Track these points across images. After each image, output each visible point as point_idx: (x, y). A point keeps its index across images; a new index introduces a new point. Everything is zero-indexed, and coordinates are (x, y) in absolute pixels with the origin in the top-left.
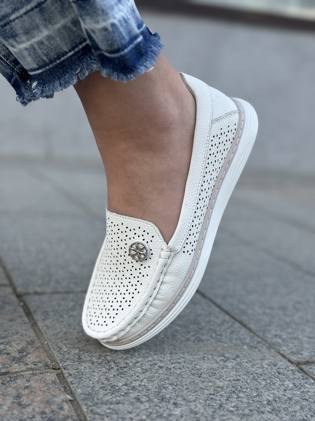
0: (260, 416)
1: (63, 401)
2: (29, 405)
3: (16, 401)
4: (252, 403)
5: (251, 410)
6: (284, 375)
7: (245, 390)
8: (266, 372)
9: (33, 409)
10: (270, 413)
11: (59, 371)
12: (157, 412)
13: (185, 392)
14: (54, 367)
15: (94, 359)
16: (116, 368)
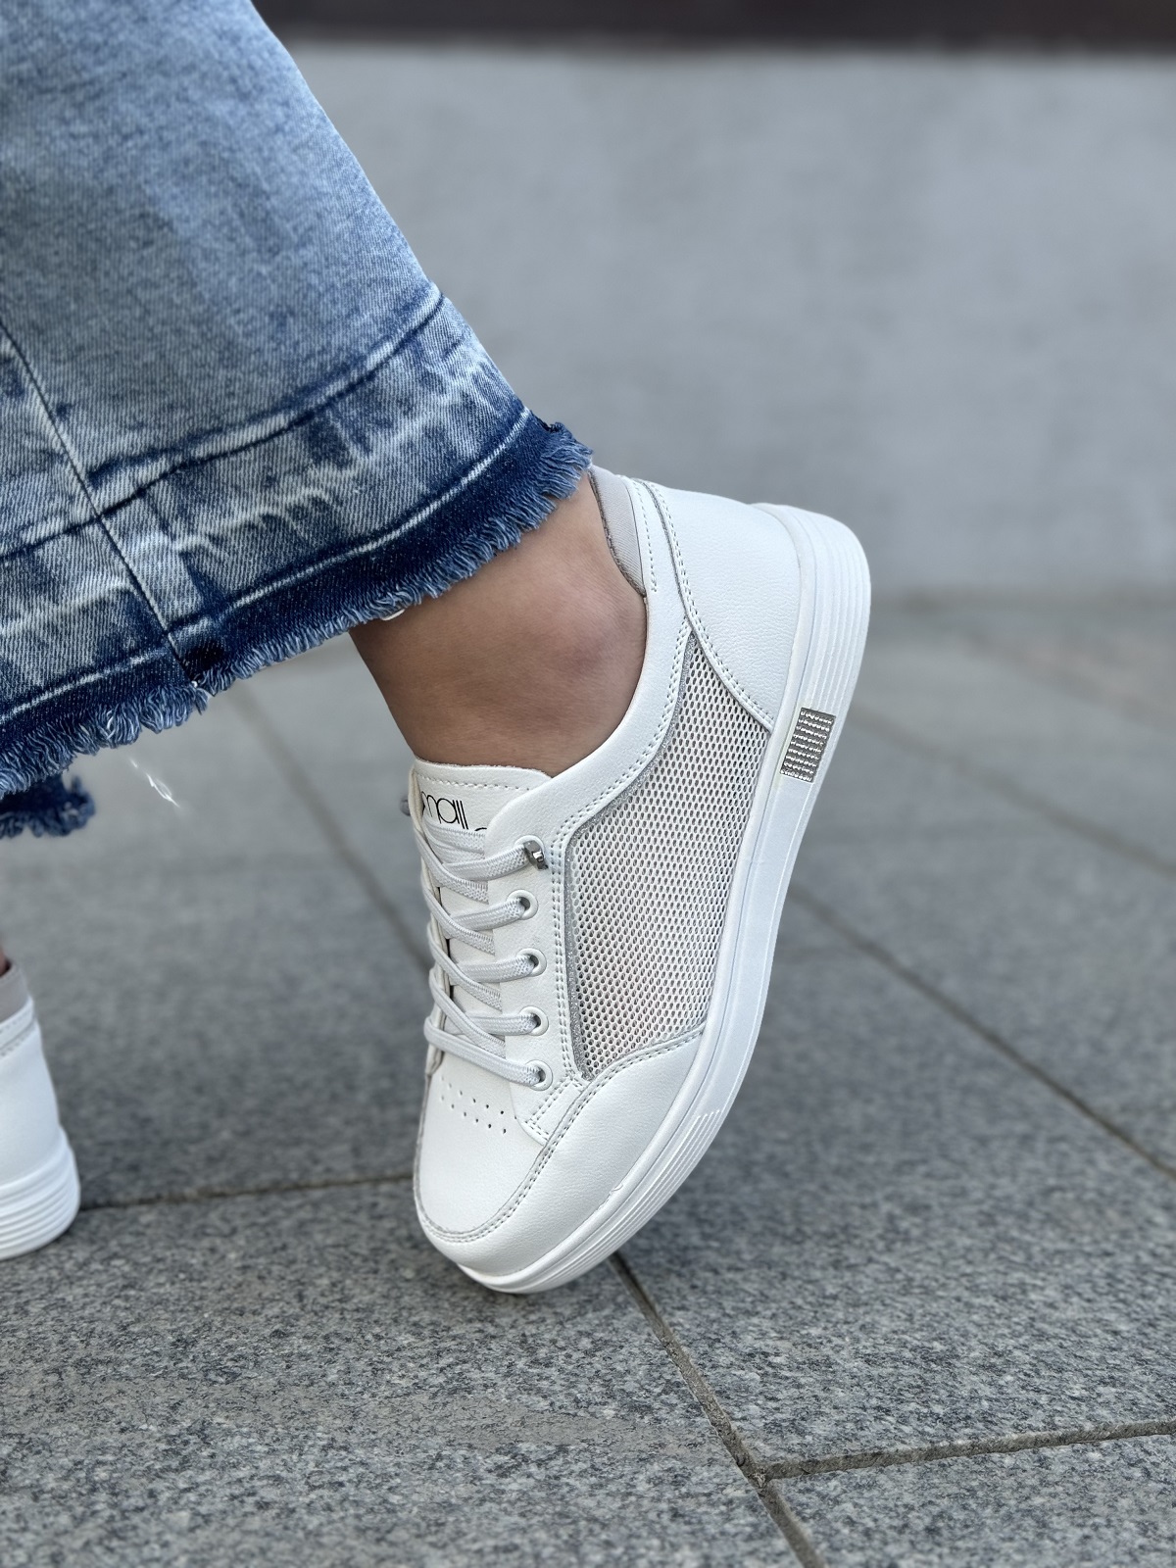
8: (629, 1511)
15: (50, 1481)
16: (107, 1513)
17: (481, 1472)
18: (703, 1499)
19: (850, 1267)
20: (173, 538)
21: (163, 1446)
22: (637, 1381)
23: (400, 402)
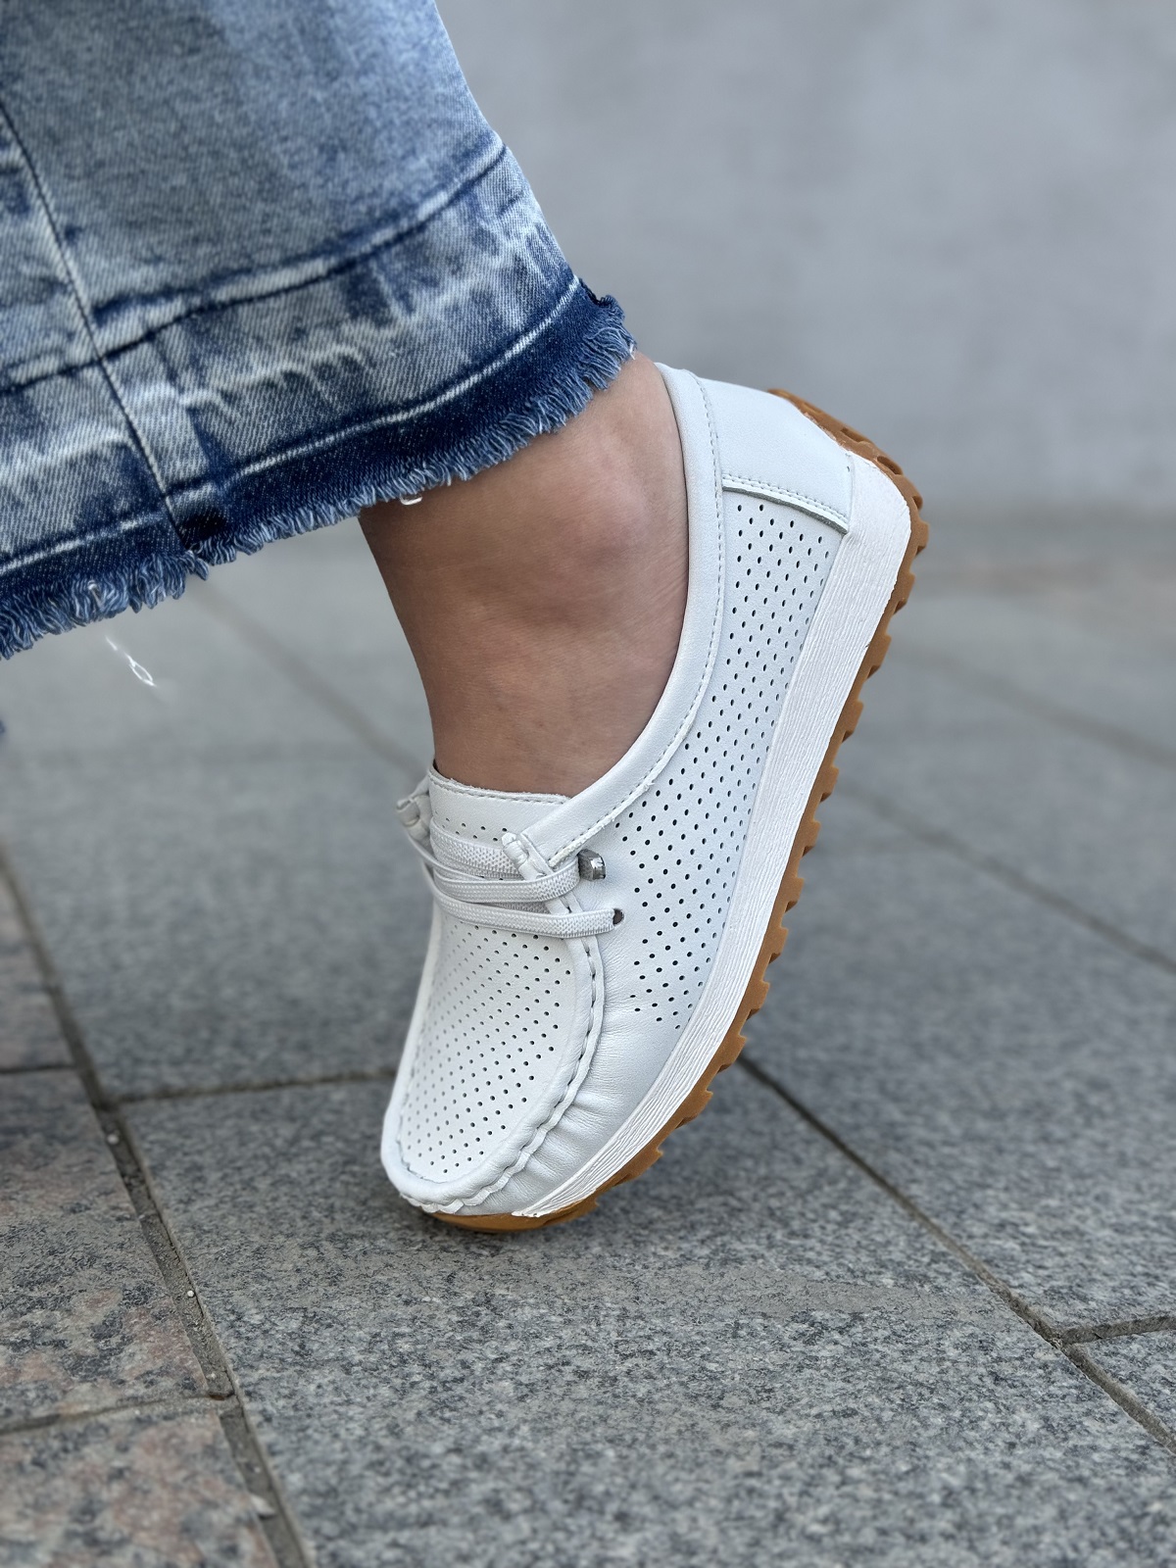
0: (911, 1554)
1: (238, 1520)
2: (123, 1542)
3: (80, 1528)
4: (890, 1503)
5: (883, 1532)
6: (1013, 1386)
7: (868, 1453)
8: (951, 1376)
9: (137, 1557)
10: (948, 1537)
11: (230, 1404)
12: (558, 1550)
13: (660, 1469)
14: (215, 1390)
15: (354, 1353)
16: (427, 1384)
17: (786, 1339)
18: (1018, 1363)
19: (1061, 1142)
20: (181, 391)
21: (455, 1318)
22: (902, 1252)
23: (449, 260)
